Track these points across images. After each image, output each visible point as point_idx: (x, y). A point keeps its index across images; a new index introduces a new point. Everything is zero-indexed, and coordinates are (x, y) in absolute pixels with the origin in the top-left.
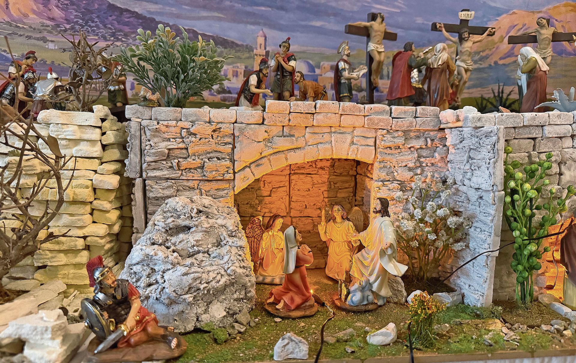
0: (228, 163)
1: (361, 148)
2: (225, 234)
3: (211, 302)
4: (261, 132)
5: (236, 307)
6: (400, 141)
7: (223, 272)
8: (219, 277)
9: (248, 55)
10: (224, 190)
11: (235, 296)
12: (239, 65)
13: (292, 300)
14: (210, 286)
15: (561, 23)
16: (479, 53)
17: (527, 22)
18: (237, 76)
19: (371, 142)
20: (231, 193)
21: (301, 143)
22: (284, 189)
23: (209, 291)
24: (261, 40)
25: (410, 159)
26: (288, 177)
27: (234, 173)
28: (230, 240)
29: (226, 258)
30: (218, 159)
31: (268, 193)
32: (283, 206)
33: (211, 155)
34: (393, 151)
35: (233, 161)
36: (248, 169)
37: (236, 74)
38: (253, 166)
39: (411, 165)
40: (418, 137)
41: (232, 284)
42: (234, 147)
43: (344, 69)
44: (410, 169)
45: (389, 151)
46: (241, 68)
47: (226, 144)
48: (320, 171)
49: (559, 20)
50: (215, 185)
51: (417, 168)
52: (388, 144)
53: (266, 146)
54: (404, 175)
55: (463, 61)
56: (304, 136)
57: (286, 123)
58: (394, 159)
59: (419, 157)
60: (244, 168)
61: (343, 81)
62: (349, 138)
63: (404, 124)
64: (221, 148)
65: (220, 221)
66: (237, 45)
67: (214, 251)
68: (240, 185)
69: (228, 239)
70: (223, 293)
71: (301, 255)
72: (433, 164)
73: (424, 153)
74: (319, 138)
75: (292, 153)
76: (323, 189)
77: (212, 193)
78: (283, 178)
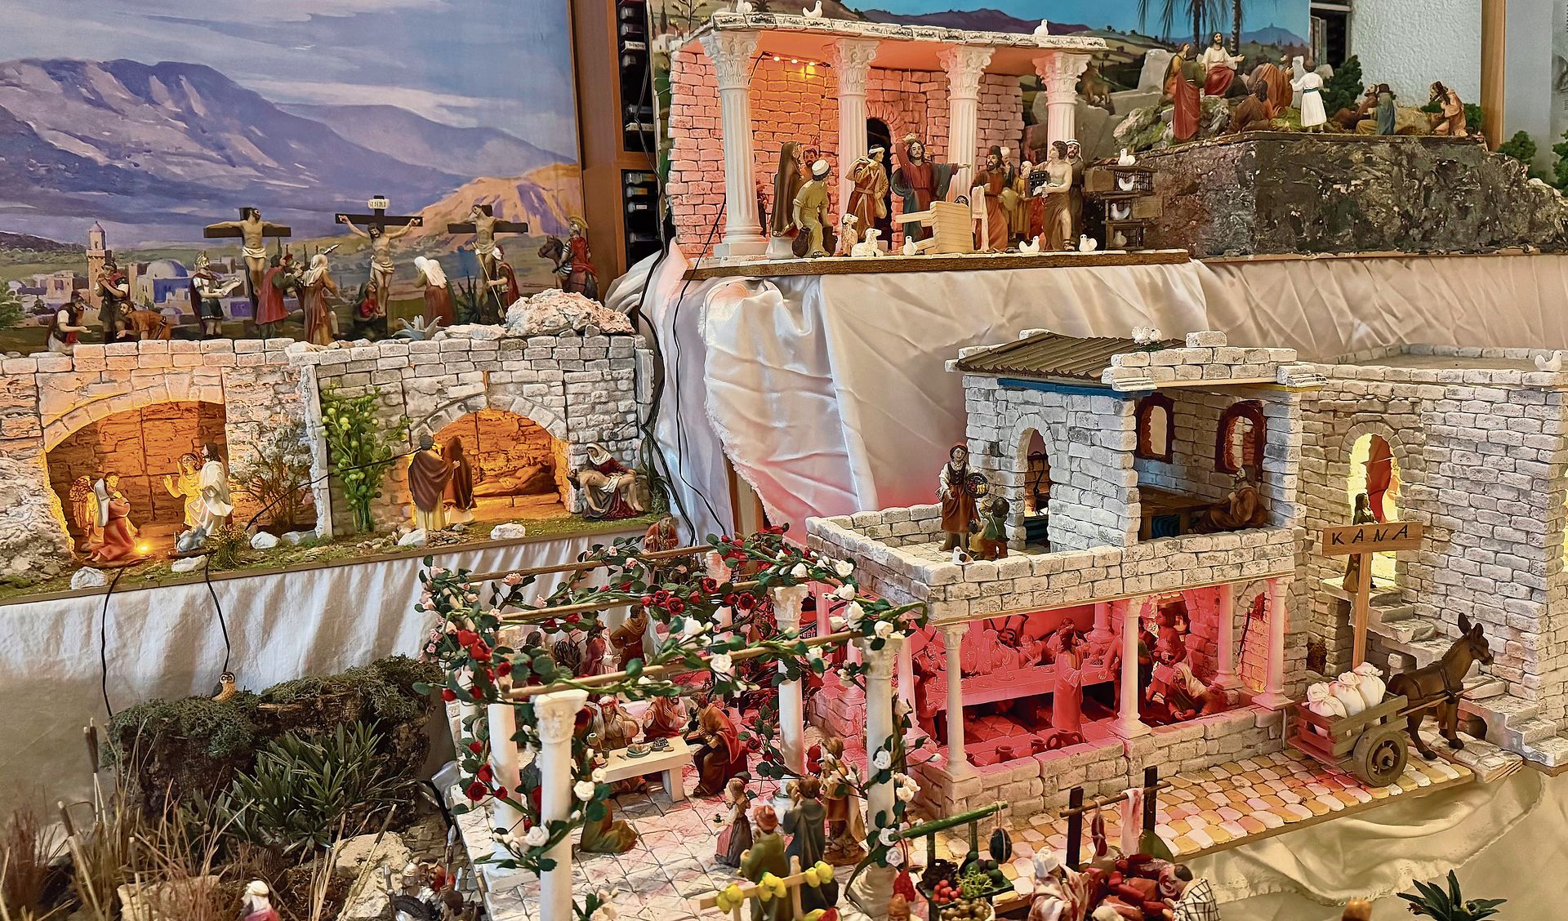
0: (33, 419)
1: (203, 389)
2: (25, 493)
3: (12, 558)
4: (71, 381)
5: (43, 561)
6: (250, 379)
7: (22, 528)
8: (18, 533)
9: (76, 258)
10: (30, 449)
11: (40, 551)
12: (63, 272)
13: (110, 551)
14: (9, 541)
15: (550, 193)
16: (433, 237)
17: (500, 193)
18: (62, 288)
19: (216, 381)
20: (41, 452)
21: (127, 388)
22: (135, 440)
23: (8, 546)
24: (96, 237)
25: (266, 396)
26: (138, 425)
27: (42, 429)
28: (32, 499)
29: (26, 516)
30: (19, 414)
31: (113, 448)
32: (136, 463)
33: (10, 411)
34: (244, 390)
35: (38, 415)
36: (59, 423)
37: (60, 286)
38: (65, 419)
39: (267, 403)
40: (273, 372)
41: (36, 539)
42: (38, 400)
43: (202, 287)
44: (267, 408)
45: (239, 390)
46: (68, 277)
47: (28, 396)
48: (185, 414)
49: (547, 188)
50: (17, 445)
51: (275, 405)
52: (237, 383)
53: (79, 395)
54: (262, 415)
55: (379, 262)
56: (129, 381)
57: (104, 368)
58: (245, 398)
59: (276, 393)
60: (54, 422)
61: (203, 300)
62: (187, 379)
63: (252, 360)
64: (21, 402)
65: (19, 482)
66: (59, 246)
67: (13, 511)
68: (52, 441)
69: (29, 498)
70: (26, 549)
71: (113, 506)
72: (294, 400)
73: (282, 389)
74: (149, 382)
75: (116, 401)
76: (191, 437)
77: (15, 453)
78: (132, 427)
